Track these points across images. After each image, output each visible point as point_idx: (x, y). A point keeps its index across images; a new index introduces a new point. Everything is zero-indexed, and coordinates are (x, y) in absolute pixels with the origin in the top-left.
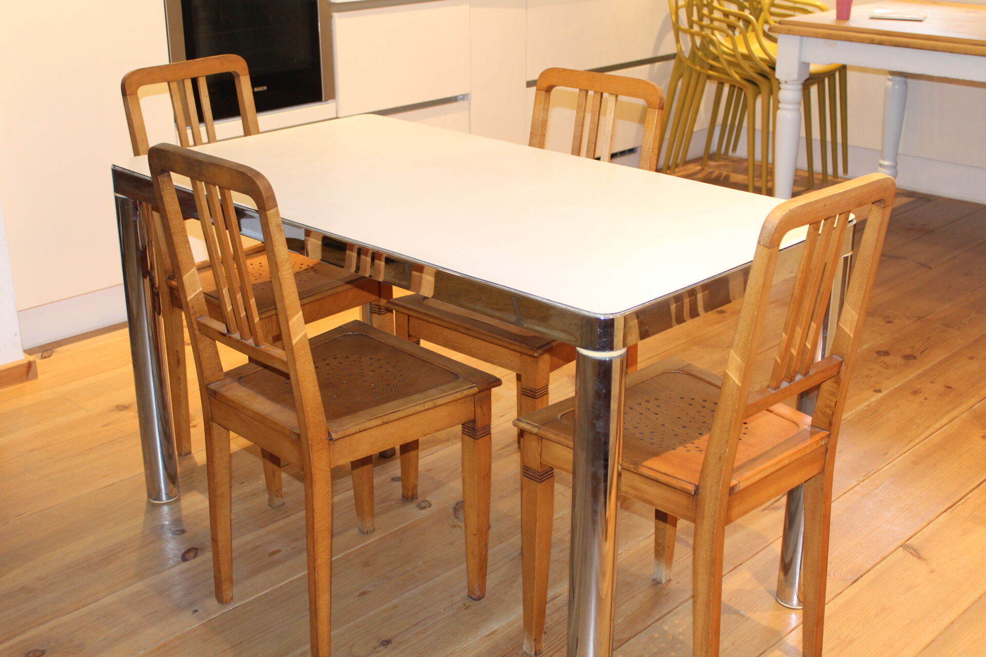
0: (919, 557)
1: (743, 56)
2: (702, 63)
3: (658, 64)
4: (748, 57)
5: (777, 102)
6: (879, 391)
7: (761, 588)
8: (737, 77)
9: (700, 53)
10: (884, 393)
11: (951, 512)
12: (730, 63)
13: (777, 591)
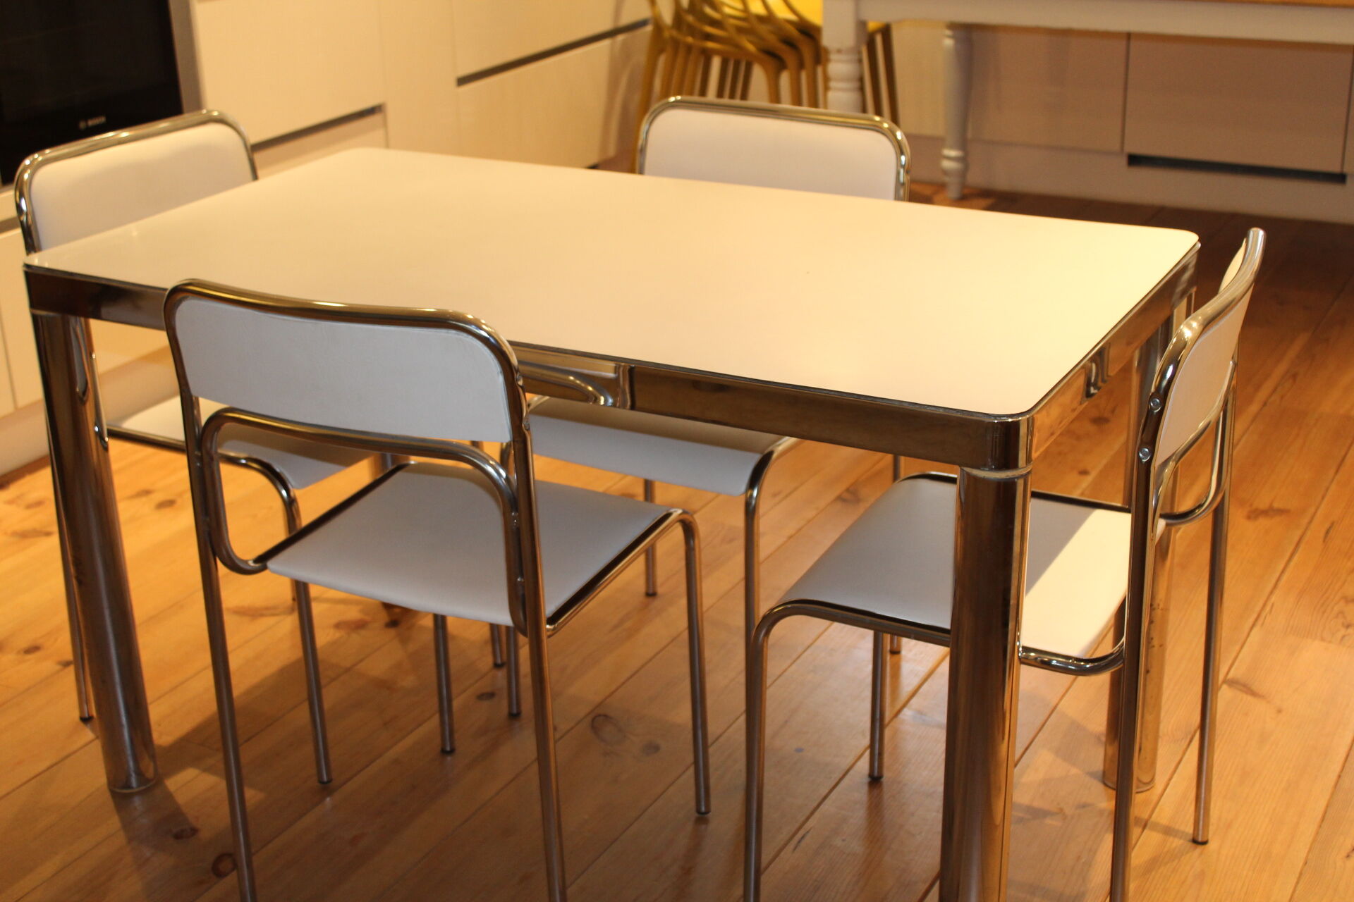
0: (1253, 694)
1: (760, 19)
2: (692, 31)
3: (620, 38)
4: (769, 19)
5: (827, 79)
6: (1084, 473)
7: (1074, 771)
8: (751, 48)
9: (690, 18)
10: (1093, 474)
11: (1263, 624)
12: (740, 30)
13: (1104, 772)
